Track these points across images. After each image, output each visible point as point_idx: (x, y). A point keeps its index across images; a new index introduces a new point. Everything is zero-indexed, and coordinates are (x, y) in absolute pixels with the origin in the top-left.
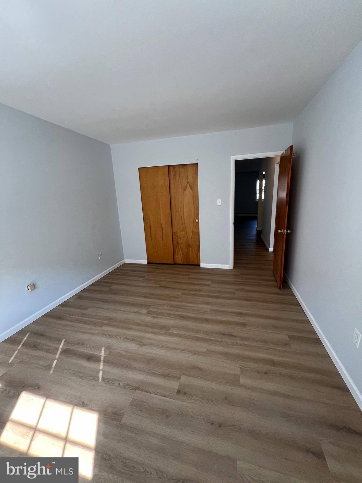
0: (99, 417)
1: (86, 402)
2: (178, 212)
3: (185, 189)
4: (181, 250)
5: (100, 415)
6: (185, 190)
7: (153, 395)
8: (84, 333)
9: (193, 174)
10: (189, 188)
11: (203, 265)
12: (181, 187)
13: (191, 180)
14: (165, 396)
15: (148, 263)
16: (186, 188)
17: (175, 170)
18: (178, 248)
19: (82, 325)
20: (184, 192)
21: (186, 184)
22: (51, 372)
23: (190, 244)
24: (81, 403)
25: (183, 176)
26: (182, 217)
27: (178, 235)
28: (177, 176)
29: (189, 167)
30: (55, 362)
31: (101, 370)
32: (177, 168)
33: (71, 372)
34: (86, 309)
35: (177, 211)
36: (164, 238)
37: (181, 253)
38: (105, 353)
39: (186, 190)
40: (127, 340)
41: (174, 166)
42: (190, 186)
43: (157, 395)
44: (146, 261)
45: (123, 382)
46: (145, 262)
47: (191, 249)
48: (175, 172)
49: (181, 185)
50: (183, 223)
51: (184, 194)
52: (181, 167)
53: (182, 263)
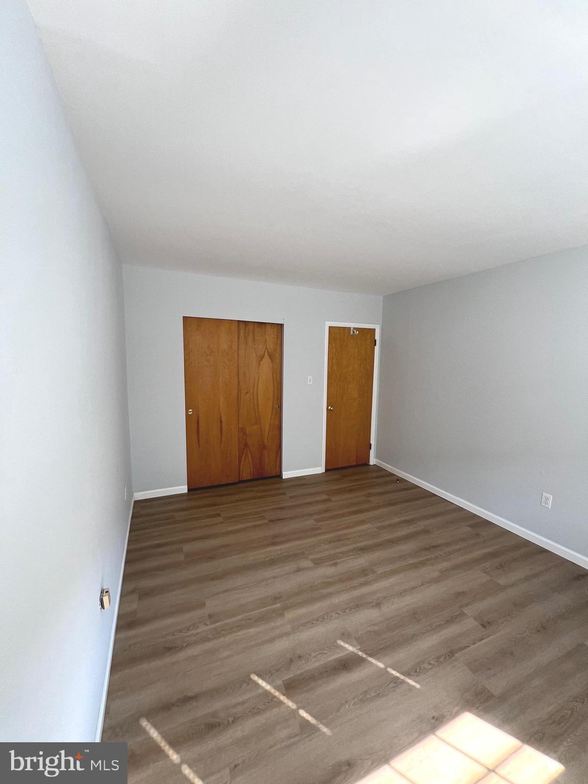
0: (473, 714)
1: (435, 714)
2: (248, 395)
3: (262, 358)
4: (250, 457)
5: (470, 711)
6: (261, 360)
7: (472, 647)
8: (272, 640)
9: (274, 338)
10: (268, 357)
11: (286, 475)
12: (255, 355)
13: (271, 346)
14: (482, 639)
15: (188, 491)
16: (263, 357)
17: (247, 328)
18: (246, 454)
19: (241, 634)
20: (260, 364)
21: (263, 353)
22: (325, 729)
23: (266, 444)
24: (433, 721)
25: (258, 339)
26: (256, 401)
27: (247, 432)
28: (250, 338)
29: (268, 327)
30: (303, 713)
31: (386, 667)
32: (251, 327)
33: (354, 704)
34: (203, 605)
35: (247, 393)
36: (223, 439)
37: (251, 461)
38: (353, 646)
39: (264, 359)
40: (350, 610)
41: (246, 323)
42: (268, 355)
43: (475, 643)
44: (186, 487)
45: (430, 659)
46: (184, 489)
47: (266, 453)
48: (247, 332)
49: (256, 352)
50: (257, 411)
51: (259, 366)
52: (256, 324)
53: (250, 478)
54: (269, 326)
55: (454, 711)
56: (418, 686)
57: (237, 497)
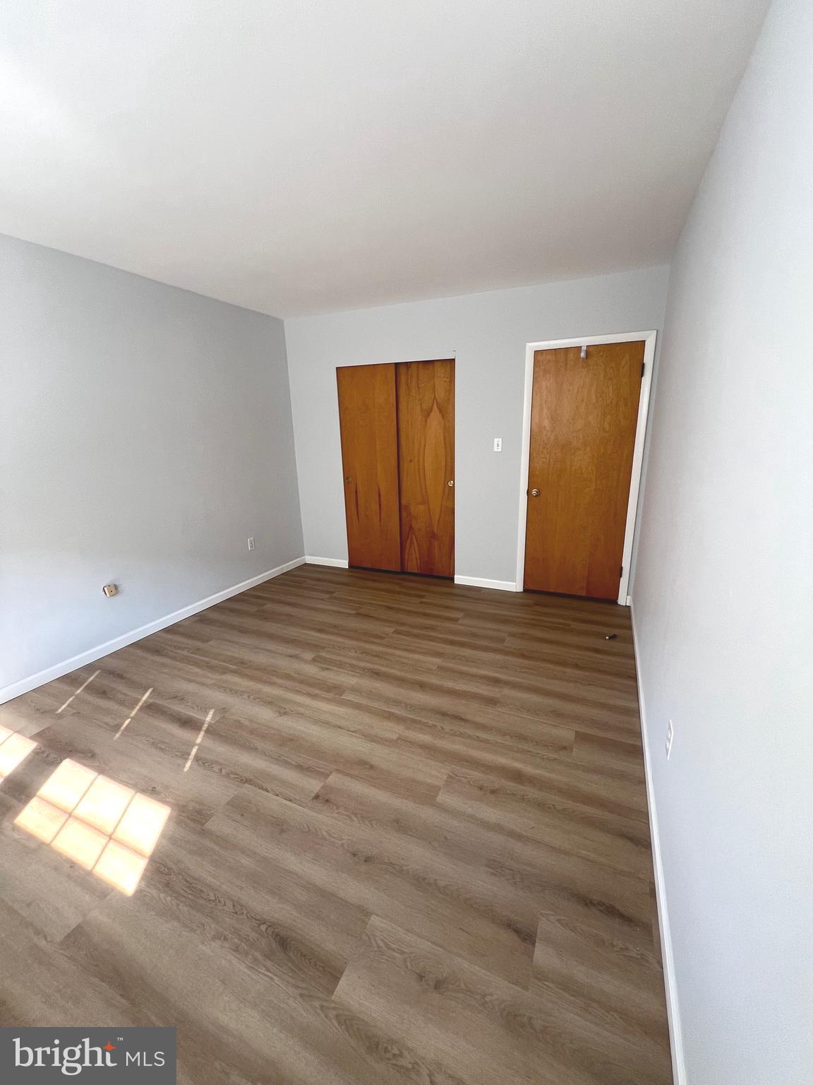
1: (158, 788)
2: (412, 464)
3: (428, 413)
4: (416, 545)
5: (174, 810)
6: (429, 415)
7: (270, 795)
8: (190, 681)
9: (444, 383)
10: (438, 411)
11: (459, 579)
12: (419, 409)
13: (441, 395)
14: (291, 801)
15: (349, 567)
16: (431, 411)
17: (410, 373)
18: (411, 540)
19: (190, 667)
20: (426, 421)
21: (430, 405)
22: (117, 736)
23: (436, 533)
24: (151, 788)
25: (424, 386)
26: (422, 473)
27: (413, 511)
28: (414, 385)
29: (437, 366)
30: (128, 722)
31: (198, 744)
32: (414, 367)
33: (148, 741)
34: (207, 641)
35: (411, 461)
36: (383, 518)
37: (417, 550)
38: (213, 719)
39: (432, 414)
40: (259, 701)
41: (407, 365)
42: (438, 408)
43: (277, 795)
44: (346, 562)
45: (228, 768)
46: (344, 564)
47: (436, 543)
48: (409, 377)
49: (421, 405)
50: (423, 487)
51: (426, 424)
52: (421, 366)
53: (416, 571)
54: (439, 363)
55: (167, 800)
56: (186, 769)
57: (376, 585)
